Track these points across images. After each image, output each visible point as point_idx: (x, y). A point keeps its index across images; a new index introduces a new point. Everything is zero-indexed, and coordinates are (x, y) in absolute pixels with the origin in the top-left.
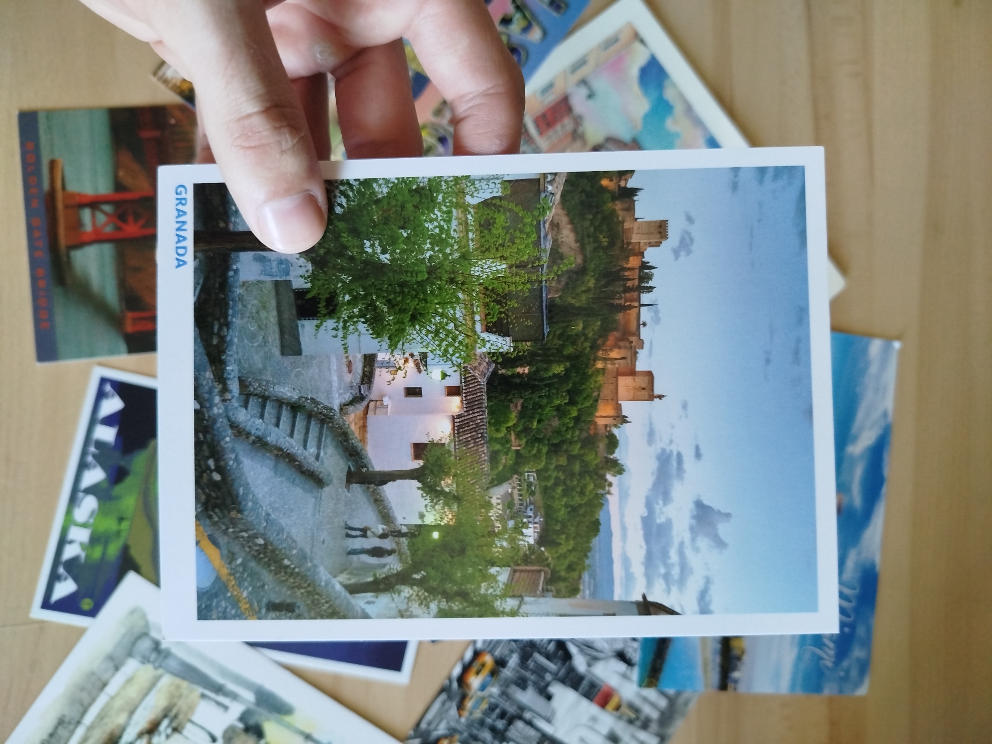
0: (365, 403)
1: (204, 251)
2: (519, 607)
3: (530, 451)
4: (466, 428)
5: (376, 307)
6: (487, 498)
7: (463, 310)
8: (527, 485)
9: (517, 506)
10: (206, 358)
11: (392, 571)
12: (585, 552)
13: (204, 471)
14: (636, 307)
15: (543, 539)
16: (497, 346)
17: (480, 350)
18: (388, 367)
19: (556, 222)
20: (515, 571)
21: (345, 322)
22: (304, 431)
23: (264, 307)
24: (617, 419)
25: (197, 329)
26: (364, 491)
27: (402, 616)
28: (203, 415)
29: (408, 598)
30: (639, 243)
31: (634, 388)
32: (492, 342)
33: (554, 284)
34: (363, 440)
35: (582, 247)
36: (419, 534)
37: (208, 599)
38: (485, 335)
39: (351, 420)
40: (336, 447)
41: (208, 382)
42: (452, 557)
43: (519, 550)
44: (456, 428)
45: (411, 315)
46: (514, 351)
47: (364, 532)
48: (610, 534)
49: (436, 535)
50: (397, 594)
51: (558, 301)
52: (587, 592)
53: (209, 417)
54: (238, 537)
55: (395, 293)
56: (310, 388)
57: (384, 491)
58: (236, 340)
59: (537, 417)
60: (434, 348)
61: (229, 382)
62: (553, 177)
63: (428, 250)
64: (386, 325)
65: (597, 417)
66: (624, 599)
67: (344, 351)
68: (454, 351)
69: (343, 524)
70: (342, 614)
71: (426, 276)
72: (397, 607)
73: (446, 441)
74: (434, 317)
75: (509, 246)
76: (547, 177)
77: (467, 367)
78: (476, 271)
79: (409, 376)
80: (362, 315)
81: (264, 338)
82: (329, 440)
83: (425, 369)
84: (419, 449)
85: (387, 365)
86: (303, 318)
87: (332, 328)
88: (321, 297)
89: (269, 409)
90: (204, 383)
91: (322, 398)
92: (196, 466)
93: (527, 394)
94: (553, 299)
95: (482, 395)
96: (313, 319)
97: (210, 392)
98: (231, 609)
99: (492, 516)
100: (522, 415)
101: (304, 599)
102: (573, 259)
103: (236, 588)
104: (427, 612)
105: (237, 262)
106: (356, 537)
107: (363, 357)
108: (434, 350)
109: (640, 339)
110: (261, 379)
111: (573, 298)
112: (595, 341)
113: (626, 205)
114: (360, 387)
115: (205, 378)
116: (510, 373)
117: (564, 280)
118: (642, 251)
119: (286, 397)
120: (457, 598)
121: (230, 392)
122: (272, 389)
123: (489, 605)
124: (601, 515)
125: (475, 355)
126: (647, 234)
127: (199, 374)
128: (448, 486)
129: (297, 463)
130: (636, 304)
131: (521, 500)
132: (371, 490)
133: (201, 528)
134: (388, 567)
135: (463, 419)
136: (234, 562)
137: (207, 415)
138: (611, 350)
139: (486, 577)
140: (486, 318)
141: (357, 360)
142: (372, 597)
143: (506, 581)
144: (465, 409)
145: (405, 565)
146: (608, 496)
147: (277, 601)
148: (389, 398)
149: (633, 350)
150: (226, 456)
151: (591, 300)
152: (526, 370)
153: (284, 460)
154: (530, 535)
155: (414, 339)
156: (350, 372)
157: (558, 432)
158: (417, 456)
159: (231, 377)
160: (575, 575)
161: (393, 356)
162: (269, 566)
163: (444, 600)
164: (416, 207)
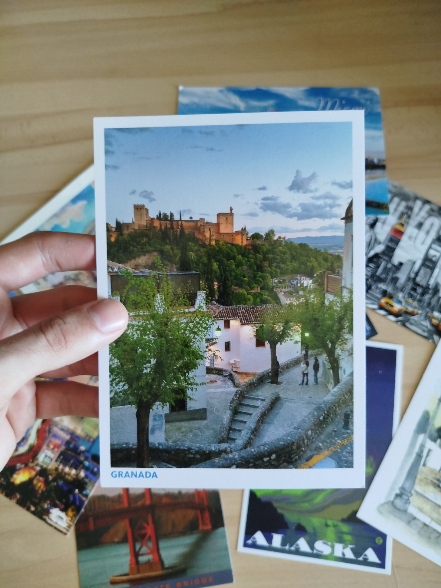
0: (233, 373)
1: (148, 462)
2: (347, 289)
3: (261, 282)
4: (248, 317)
5: (181, 367)
6: (286, 306)
7: (183, 318)
8: (280, 284)
9: (291, 289)
10: (207, 461)
11: (327, 359)
12: (317, 252)
13: (270, 463)
14: (182, 223)
15: (310, 275)
16: (202, 299)
17: (205, 309)
18: (214, 360)
19: (135, 267)
20: (327, 291)
21: (188, 384)
22: (249, 408)
23: (180, 429)
24: (243, 233)
25: (191, 466)
26: (282, 375)
27: (352, 354)
28: (239, 463)
29: (342, 350)
30: (146, 220)
31: (226, 224)
32: (200, 302)
33: (168, 268)
34: (254, 374)
35: (148, 252)
36: (306, 344)
37: (342, 462)
38: (196, 306)
39: (242, 381)
40: (258, 390)
41: (221, 461)
42: (319, 326)
43: (316, 289)
44: (248, 323)
45: (185, 347)
46: (205, 290)
47: (305, 375)
48: (307, 238)
49: (307, 335)
50: (340, 357)
51: (178, 266)
52: (339, 251)
53: (240, 460)
54: (307, 445)
55: (173, 356)
56: (224, 404)
57: (282, 363)
58: (198, 445)
59: (242, 278)
60: (203, 334)
61: (221, 449)
62: (110, 268)
63: (149, 337)
64: (190, 361)
65: (242, 244)
66: (343, 230)
67: (204, 385)
68: (205, 324)
69: (300, 387)
70: (350, 387)
71: (163, 339)
72: (347, 357)
73: (255, 328)
74: (186, 334)
75: (147, 292)
76: (110, 271)
77: (214, 316)
78: (161, 311)
79: (218, 349)
80: (184, 375)
81: (196, 429)
82: (254, 394)
83: (214, 340)
84: (260, 343)
85: (212, 360)
86: (186, 408)
87: (191, 391)
88: (174, 398)
89: (236, 426)
90: (221, 462)
91: (231, 397)
92: (267, 468)
93: (229, 283)
94: (177, 269)
95: (230, 308)
96: (186, 402)
97: (226, 459)
98: (348, 449)
99: (296, 303)
100: (241, 286)
101: (342, 409)
102: (155, 258)
103: (335, 447)
104: (350, 340)
105: (154, 443)
106: (307, 379)
107: (207, 374)
108: (204, 334)
109: (199, 221)
110: (220, 431)
111: (176, 257)
112: (200, 245)
113: (126, 228)
114: (225, 376)
115: (219, 462)
116: (217, 293)
117: (166, 262)
118: (150, 219)
119: (229, 417)
120: (342, 323)
121: (226, 448)
122: (225, 425)
123: (346, 305)
124: (297, 243)
125: (207, 312)
126: (141, 216)
127: (216, 465)
128: (280, 327)
129: (266, 412)
130: (180, 222)
131: (288, 287)
132: (281, 370)
133: (302, 465)
134: (325, 362)
135: (242, 319)
136: (321, 447)
137: (239, 461)
138: (205, 236)
139: (330, 307)
140: (187, 306)
141: (209, 377)
142: (341, 370)
143: (333, 296)
144: (237, 318)
145: (323, 352)
146: (286, 239)
147: (343, 423)
148: (231, 360)
149: (205, 224)
150: (262, 451)
151: (178, 248)
152: (216, 283)
153: (264, 419)
154: (307, 282)
155: (198, 346)
156: (216, 382)
157: (250, 267)
158: (263, 345)
159: (218, 447)
160: (330, 257)
161: (207, 357)
162: (323, 427)
163: (343, 330)
164: (125, 344)
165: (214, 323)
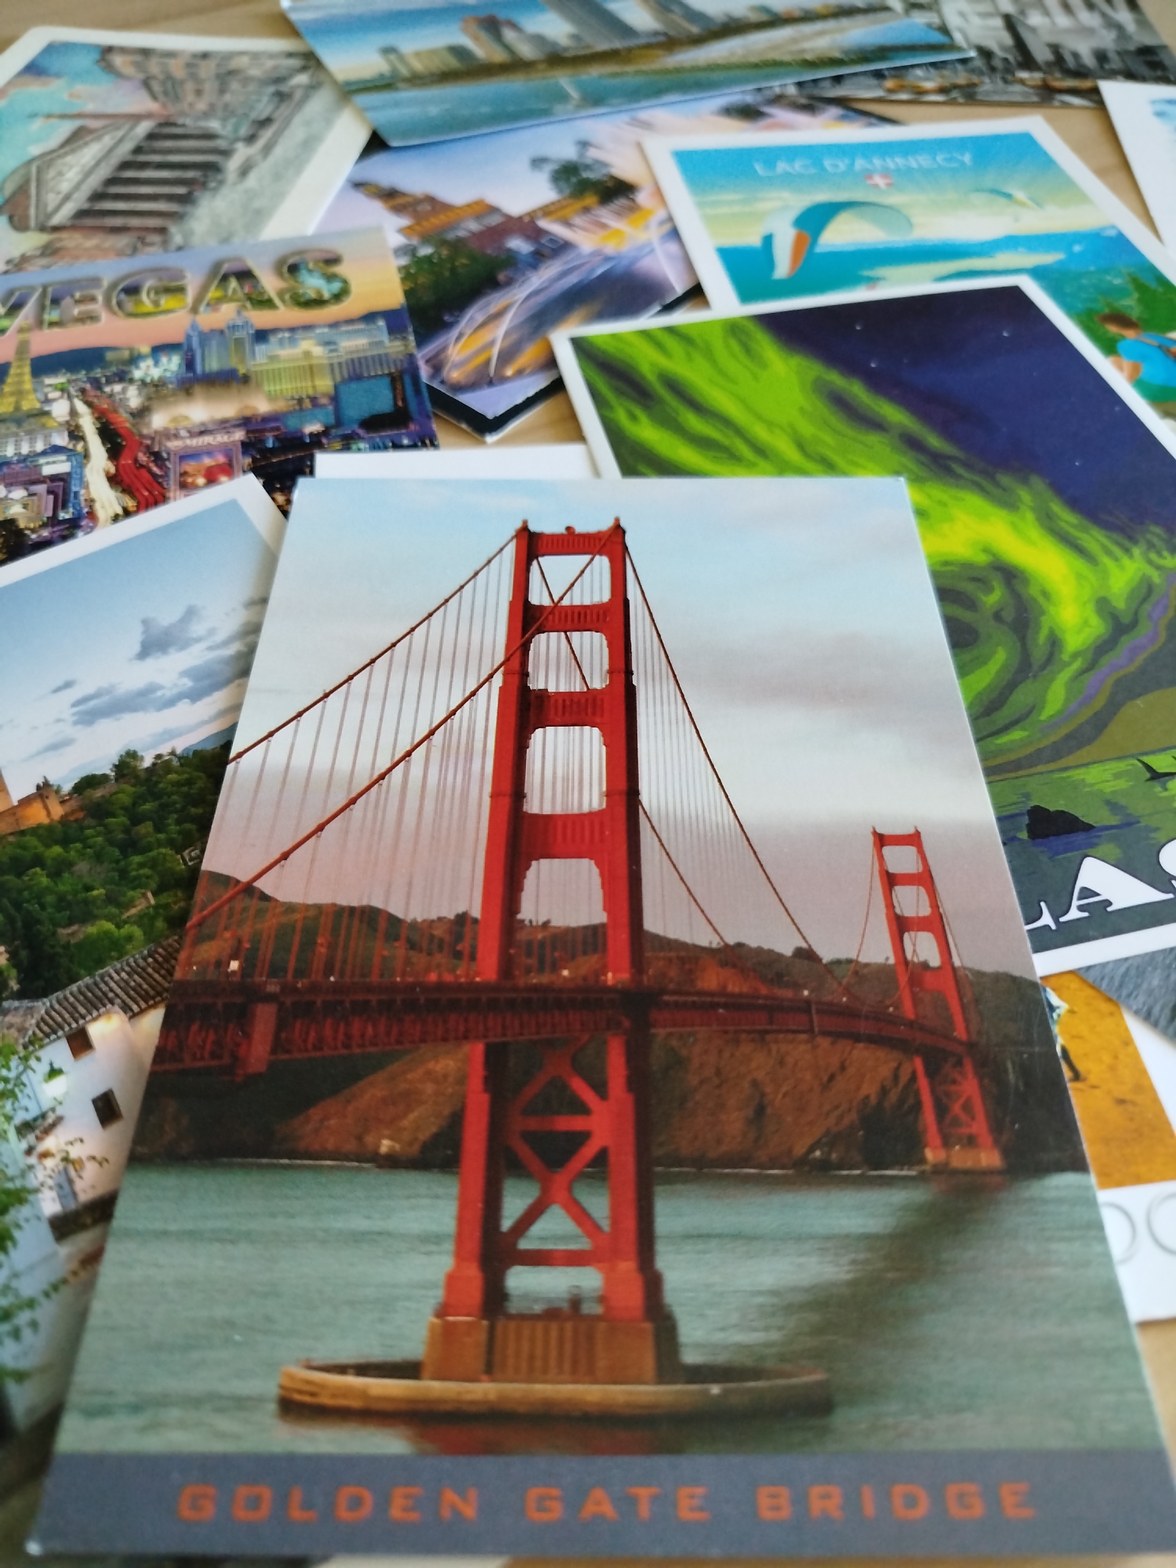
3: (148, 877)
4: (145, 987)
18: (70, 1182)
24: (45, 795)
44: (151, 1003)
59: (82, 895)
65: (51, 819)
77: (23, 1044)
79: (74, 1134)
83: (50, 1114)
85: (66, 1185)
93: (45, 929)
95: (71, 994)
100: (87, 919)
107: (64, 1240)
116: (14, 973)
135: (128, 1000)
141: (74, 1248)
144: (109, 1006)
146: (179, 751)
156: (102, 1250)
157: (99, 857)
161: (42, 1185)
165: (33, 1062)
